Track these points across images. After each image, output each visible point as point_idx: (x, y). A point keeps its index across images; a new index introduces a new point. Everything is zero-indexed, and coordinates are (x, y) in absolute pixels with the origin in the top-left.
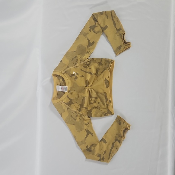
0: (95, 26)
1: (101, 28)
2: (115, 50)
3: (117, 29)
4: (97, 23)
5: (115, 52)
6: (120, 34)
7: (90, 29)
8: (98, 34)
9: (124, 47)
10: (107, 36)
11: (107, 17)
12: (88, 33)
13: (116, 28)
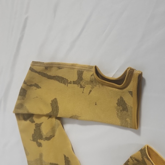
0: (38, 126)
1: (49, 116)
2: (118, 122)
3: (74, 83)
4: (34, 119)
5: (124, 125)
6: (91, 81)
7: (37, 142)
8: (57, 134)
9: (131, 93)
10: (74, 118)
11: (37, 86)
12: (41, 155)
13: (70, 83)
